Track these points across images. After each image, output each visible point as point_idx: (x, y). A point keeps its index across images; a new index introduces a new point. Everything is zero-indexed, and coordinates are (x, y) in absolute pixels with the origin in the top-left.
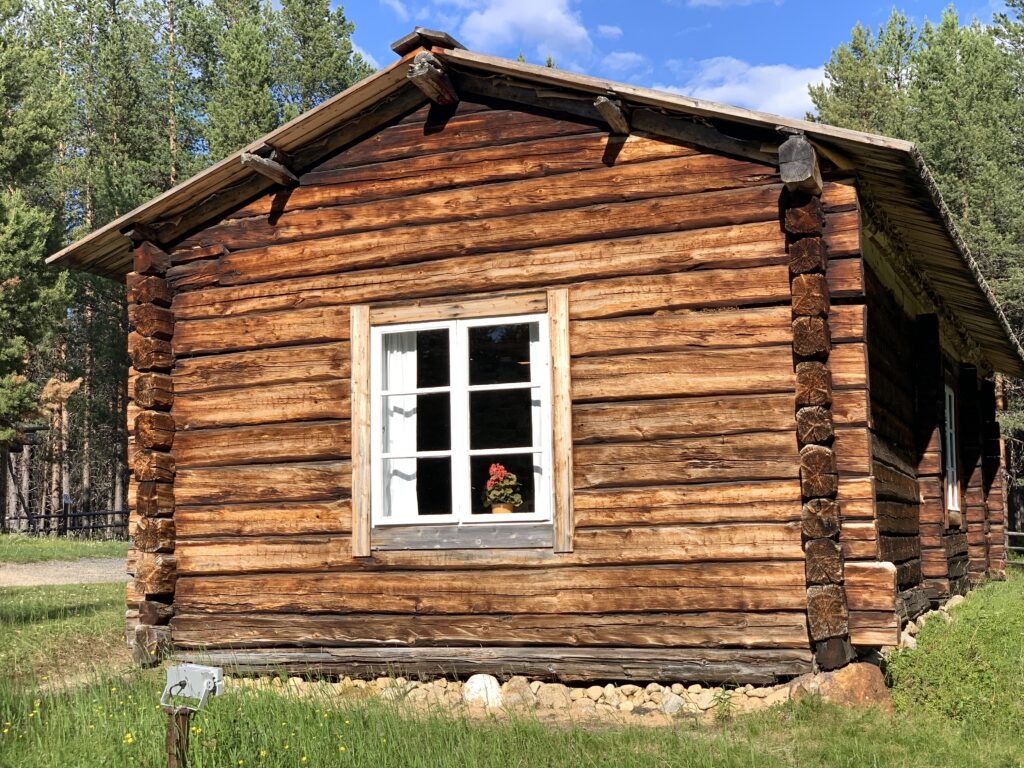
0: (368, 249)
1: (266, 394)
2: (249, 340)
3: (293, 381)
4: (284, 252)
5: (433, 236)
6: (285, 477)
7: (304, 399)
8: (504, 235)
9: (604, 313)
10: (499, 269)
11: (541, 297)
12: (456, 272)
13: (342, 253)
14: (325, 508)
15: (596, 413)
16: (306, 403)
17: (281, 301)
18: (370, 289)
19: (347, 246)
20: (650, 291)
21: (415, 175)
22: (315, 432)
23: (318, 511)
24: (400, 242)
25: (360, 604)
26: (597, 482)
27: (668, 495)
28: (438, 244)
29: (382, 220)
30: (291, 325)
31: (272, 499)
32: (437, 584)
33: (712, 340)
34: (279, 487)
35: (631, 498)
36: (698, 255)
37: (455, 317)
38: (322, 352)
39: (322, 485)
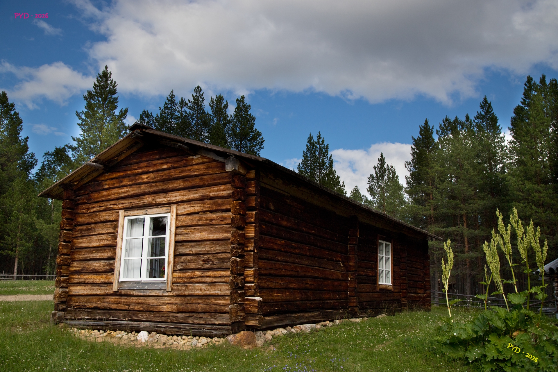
0: (126, 192)
1: (95, 238)
2: (93, 221)
3: (103, 234)
4: (105, 193)
5: (143, 188)
6: (98, 265)
7: (105, 240)
8: (161, 188)
9: (185, 213)
10: (160, 199)
11: (168, 208)
12: (147, 200)
13: (119, 193)
14: (107, 275)
15: (181, 246)
16: (106, 241)
17: (102, 208)
18: (125, 205)
19: (120, 191)
20: (198, 206)
21: (139, 169)
22: (107, 251)
23: (106, 276)
24: (133, 190)
25: (114, 306)
26: (179, 268)
27: (198, 273)
28: (144, 191)
29: (130, 183)
30: (105, 216)
31: (95, 272)
32: (134, 301)
33: (214, 222)
34: (96, 268)
35: (188, 274)
36: (211, 194)
37: (146, 214)
38: (111, 225)
39: (107, 267)
